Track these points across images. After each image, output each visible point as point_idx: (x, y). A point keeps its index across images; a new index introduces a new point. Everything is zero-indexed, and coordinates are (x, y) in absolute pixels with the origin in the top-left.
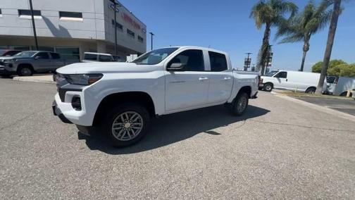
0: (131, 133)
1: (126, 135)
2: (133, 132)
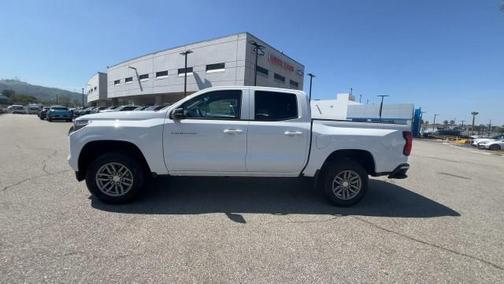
0: (119, 189)
1: (113, 190)
2: (122, 188)
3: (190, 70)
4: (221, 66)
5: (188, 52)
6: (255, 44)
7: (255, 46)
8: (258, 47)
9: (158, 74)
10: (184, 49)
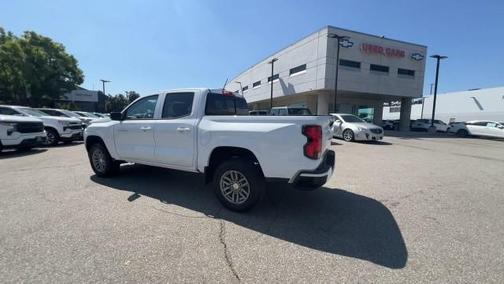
3: (277, 76)
4: (303, 67)
5: (274, 61)
6: (336, 36)
7: (337, 38)
8: (340, 38)
9: (255, 85)
10: (271, 59)
